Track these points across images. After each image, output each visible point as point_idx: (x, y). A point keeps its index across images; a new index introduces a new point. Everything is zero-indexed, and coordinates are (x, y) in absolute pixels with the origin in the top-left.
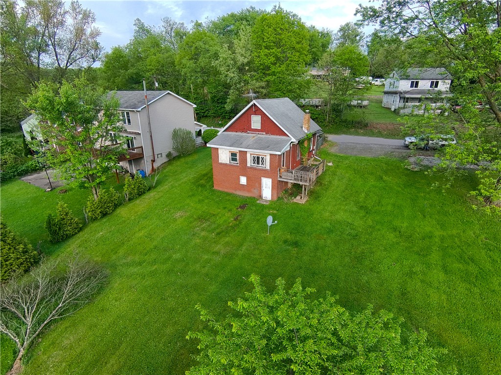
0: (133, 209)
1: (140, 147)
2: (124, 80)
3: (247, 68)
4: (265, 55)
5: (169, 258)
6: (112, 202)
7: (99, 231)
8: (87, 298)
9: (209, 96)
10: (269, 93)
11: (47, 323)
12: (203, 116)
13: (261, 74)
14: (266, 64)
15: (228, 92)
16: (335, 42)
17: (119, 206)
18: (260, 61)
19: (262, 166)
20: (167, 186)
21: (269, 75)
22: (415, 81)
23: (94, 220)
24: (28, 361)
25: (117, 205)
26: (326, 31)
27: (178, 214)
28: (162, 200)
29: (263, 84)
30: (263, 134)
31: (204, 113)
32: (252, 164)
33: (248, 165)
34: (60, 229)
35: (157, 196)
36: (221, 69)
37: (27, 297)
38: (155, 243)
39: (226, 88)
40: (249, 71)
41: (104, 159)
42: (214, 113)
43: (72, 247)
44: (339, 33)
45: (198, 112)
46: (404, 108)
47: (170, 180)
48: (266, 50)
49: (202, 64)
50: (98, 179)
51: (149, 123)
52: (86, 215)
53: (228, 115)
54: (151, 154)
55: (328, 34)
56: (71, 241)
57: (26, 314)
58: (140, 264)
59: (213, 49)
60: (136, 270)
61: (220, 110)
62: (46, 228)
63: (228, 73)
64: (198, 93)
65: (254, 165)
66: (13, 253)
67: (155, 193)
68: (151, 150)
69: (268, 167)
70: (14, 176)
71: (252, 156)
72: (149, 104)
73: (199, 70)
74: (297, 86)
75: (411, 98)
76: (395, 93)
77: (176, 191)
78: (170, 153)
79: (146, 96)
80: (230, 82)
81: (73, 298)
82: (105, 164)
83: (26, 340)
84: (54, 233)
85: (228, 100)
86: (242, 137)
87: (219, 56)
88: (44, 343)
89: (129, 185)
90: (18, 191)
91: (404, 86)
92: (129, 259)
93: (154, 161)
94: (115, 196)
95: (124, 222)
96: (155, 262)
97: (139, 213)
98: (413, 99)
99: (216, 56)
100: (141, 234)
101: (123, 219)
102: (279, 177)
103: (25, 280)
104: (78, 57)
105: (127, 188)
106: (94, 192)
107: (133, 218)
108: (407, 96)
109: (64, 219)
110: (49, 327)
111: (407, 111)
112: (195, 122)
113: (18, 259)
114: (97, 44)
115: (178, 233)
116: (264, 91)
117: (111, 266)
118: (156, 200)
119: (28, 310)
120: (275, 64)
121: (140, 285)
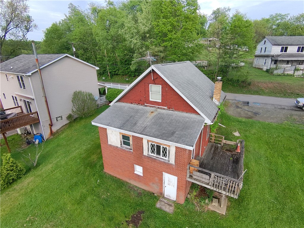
3: (148, 35)
4: (163, 24)
9: (119, 58)
10: (166, 56)
12: (115, 75)
13: (160, 41)
14: (164, 31)
15: (133, 55)
16: (209, 21)
18: (159, 29)
19: (164, 158)
21: (166, 41)
22: (285, 46)
26: (202, 14)
29: (161, 49)
30: (164, 109)
31: (115, 72)
32: (150, 154)
33: (144, 154)
36: (126, 36)
39: (131, 52)
40: (150, 37)
42: (123, 72)
44: (212, 16)
45: (111, 71)
46: (276, 69)
48: (164, 20)
49: (112, 33)
51: (43, 88)
53: (133, 73)
54: (48, 118)
55: (204, 16)
59: (120, 21)
61: (127, 69)
63: (132, 39)
64: (110, 57)
65: (153, 154)
68: (48, 114)
69: (172, 161)
71: (150, 143)
72: (41, 68)
73: (110, 38)
74: (191, 50)
75: (282, 60)
76: (267, 56)
78: (70, 114)
79: (37, 60)
80: (134, 47)
85: (133, 62)
86: (137, 111)
87: (124, 25)
91: (276, 50)
93: (53, 125)
98: (283, 61)
99: (122, 25)
102: (188, 176)
108: (280, 59)
111: (279, 72)
112: (98, 83)
116: (162, 55)
120: (171, 31)
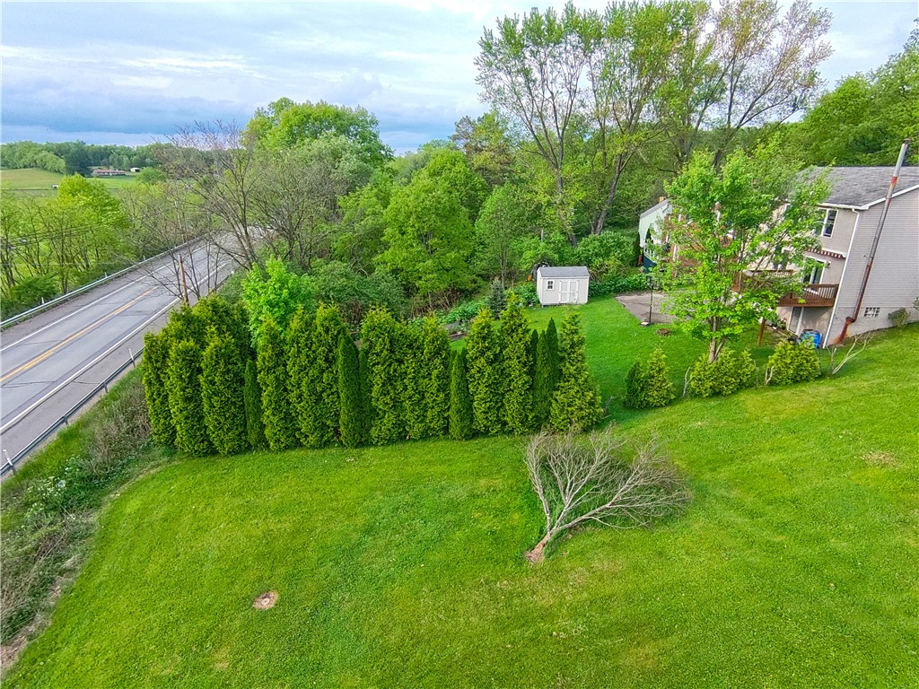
0: (771, 403)
1: (832, 286)
2: (843, 145)
5: (819, 539)
6: (738, 376)
7: (697, 418)
8: (646, 519)
11: (585, 520)
17: (747, 387)
20: (865, 384)
23: (696, 396)
24: (550, 555)
25: (744, 384)
27: (876, 456)
28: (844, 408)
34: (642, 389)
35: (834, 397)
37: (576, 467)
38: (796, 491)
41: (752, 295)
43: (649, 424)
47: (881, 371)
50: (728, 329)
51: (878, 238)
52: (687, 384)
54: (853, 304)
56: (651, 414)
57: (567, 490)
58: (752, 515)
60: (739, 520)
62: (626, 381)
66: (579, 399)
67: (830, 389)
68: (856, 296)
70: (610, 291)
72: (894, 195)
77: (887, 401)
78: (902, 311)
79: (896, 178)
81: (627, 505)
82: (751, 305)
83: (556, 525)
84: (633, 393)
88: (573, 546)
89: (782, 357)
90: (607, 313)
92: (735, 493)
93: (853, 321)
94: (747, 367)
95: (748, 421)
96: (782, 527)
97: (781, 417)
100: (774, 458)
101: (747, 415)
103: (580, 442)
104: (766, 106)
105: (776, 360)
106: (712, 348)
107: (766, 420)
109: (653, 377)
110: (586, 525)
113: (581, 409)
114: (813, 75)
115: (859, 496)
117: (699, 489)
118: (828, 404)
119: (571, 486)
121: (737, 554)
